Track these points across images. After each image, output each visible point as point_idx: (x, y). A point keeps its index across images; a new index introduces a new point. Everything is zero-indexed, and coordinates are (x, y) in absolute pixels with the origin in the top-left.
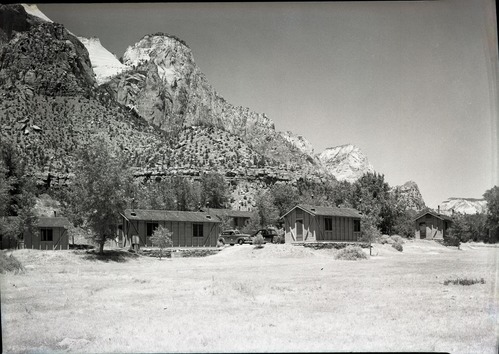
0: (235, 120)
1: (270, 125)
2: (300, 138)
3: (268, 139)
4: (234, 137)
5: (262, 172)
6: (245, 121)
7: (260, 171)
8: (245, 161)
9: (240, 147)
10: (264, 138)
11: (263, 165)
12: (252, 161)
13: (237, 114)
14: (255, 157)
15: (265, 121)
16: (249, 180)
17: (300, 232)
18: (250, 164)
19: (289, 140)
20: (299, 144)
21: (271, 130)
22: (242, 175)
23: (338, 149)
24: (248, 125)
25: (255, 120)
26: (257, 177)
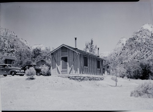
0: (3, 33)
1: (15, 36)
2: (25, 41)
3: (15, 40)
4: (3, 38)
5: (13, 50)
6: (7, 34)
7: (12, 50)
8: (7, 46)
9: (5, 41)
10: (13, 40)
11: (13, 48)
12: (9, 46)
13: (4, 31)
14: (10, 45)
15: (14, 34)
16: (8, 52)
17: (65, 67)
18: (9, 47)
19: (22, 41)
20: (25, 43)
21: (16, 37)
22: (6, 51)
23: (38, 45)
24: (8, 35)
25: (10, 34)
26: (11, 51)
